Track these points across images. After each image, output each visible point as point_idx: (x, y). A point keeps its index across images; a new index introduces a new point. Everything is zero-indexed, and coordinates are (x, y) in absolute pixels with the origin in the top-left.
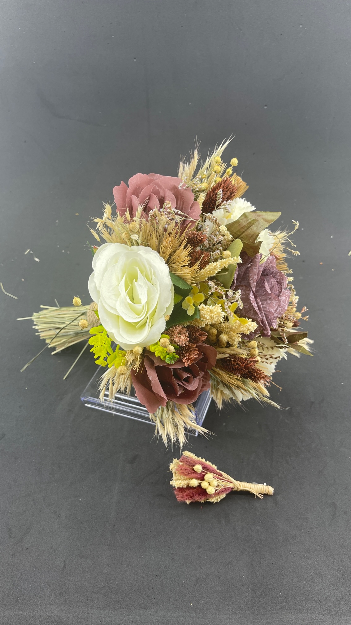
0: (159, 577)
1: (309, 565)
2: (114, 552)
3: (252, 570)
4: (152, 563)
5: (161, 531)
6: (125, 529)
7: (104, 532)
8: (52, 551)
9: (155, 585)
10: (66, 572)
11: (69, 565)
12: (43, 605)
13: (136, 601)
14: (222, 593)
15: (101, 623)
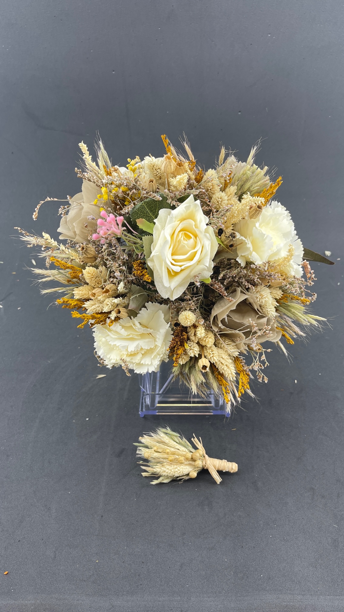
0: (145, 564)
1: (289, 548)
2: (102, 541)
3: (234, 554)
4: (139, 551)
5: (147, 521)
6: (113, 520)
7: (93, 523)
8: (43, 543)
9: (142, 573)
10: (56, 562)
11: (59, 555)
12: (34, 594)
13: (124, 587)
14: (205, 577)
15: (90, 609)
